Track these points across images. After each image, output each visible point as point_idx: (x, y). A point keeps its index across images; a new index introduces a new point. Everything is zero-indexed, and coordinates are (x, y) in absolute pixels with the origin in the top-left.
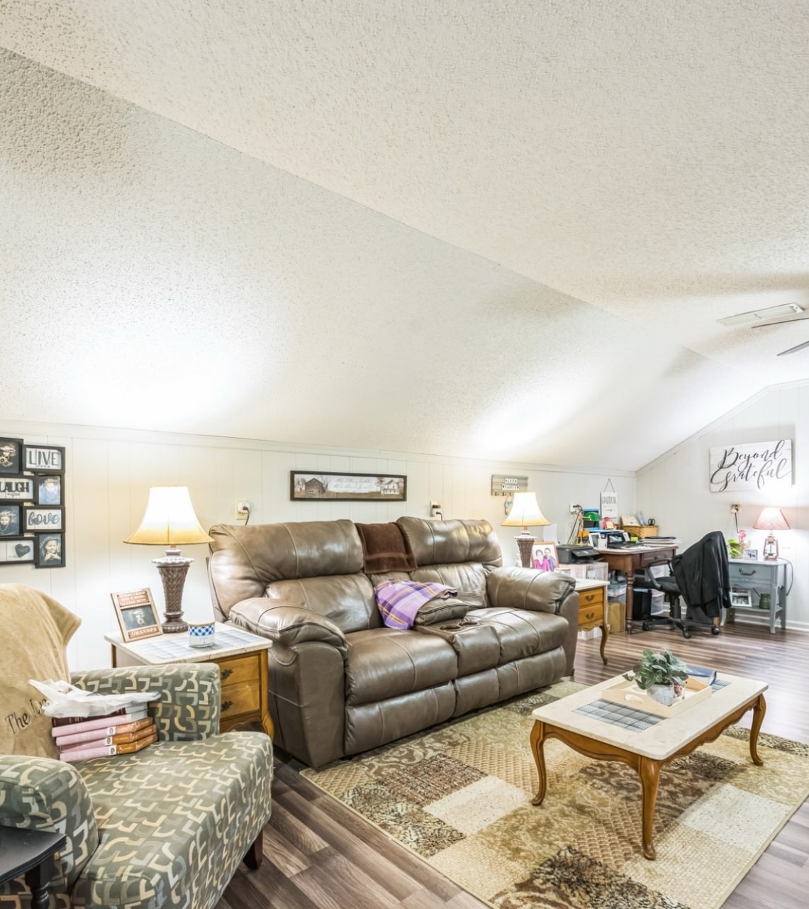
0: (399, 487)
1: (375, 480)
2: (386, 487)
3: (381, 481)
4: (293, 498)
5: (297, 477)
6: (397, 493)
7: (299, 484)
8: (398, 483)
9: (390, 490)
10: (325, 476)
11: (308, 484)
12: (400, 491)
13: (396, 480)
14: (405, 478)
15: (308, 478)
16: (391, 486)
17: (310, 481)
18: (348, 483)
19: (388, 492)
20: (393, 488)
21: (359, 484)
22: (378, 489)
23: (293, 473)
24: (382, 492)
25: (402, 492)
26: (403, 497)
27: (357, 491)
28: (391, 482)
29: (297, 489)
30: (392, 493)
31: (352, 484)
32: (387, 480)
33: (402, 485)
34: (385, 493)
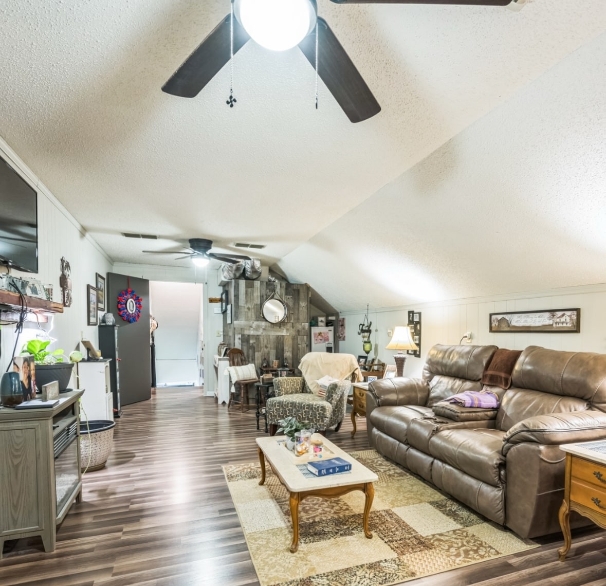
0: (571, 319)
1: (547, 314)
2: (558, 320)
3: (554, 316)
4: (491, 330)
5: (493, 317)
6: (569, 325)
7: (494, 321)
8: (570, 316)
9: (563, 323)
10: (509, 315)
11: (500, 321)
12: (573, 323)
13: (568, 313)
14: (578, 310)
15: (500, 317)
16: (563, 319)
17: (501, 319)
18: (525, 319)
19: (560, 325)
20: (567, 320)
21: (534, 319)
22: (551, 322)
23: (491, 315)
24: (554, 325)
25: (575, 324)
26: (576, 329)
27: (533, 324)
28: (563, 315)
29: (493, 325)
30: (565, 325)
31: (529, 320)
32: (560, 314)
33: (575, 317)
34: (557, 325)
